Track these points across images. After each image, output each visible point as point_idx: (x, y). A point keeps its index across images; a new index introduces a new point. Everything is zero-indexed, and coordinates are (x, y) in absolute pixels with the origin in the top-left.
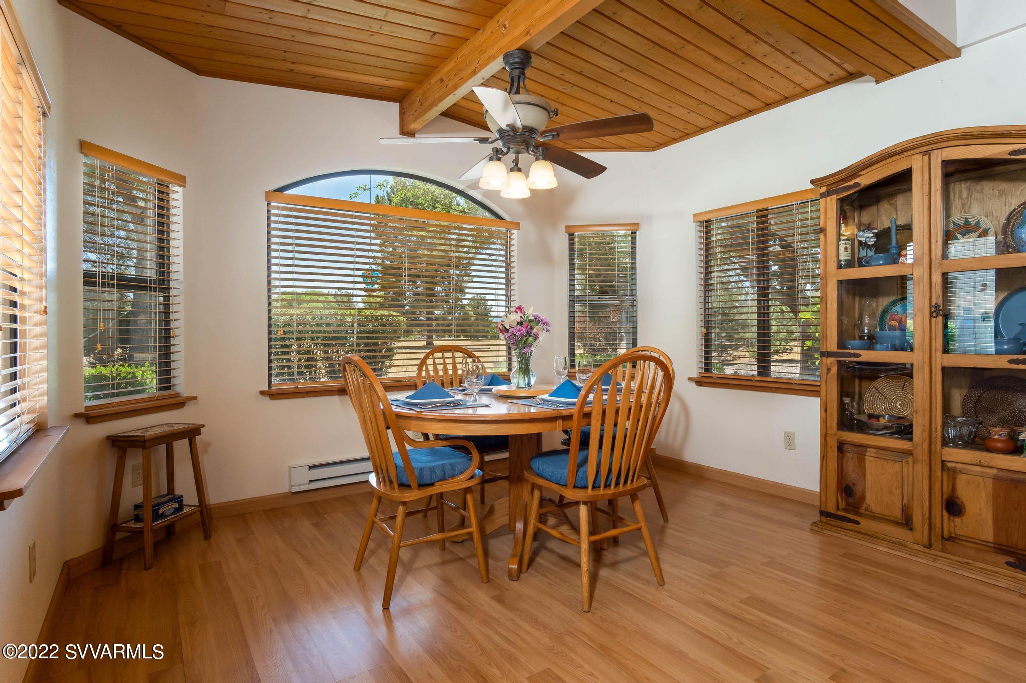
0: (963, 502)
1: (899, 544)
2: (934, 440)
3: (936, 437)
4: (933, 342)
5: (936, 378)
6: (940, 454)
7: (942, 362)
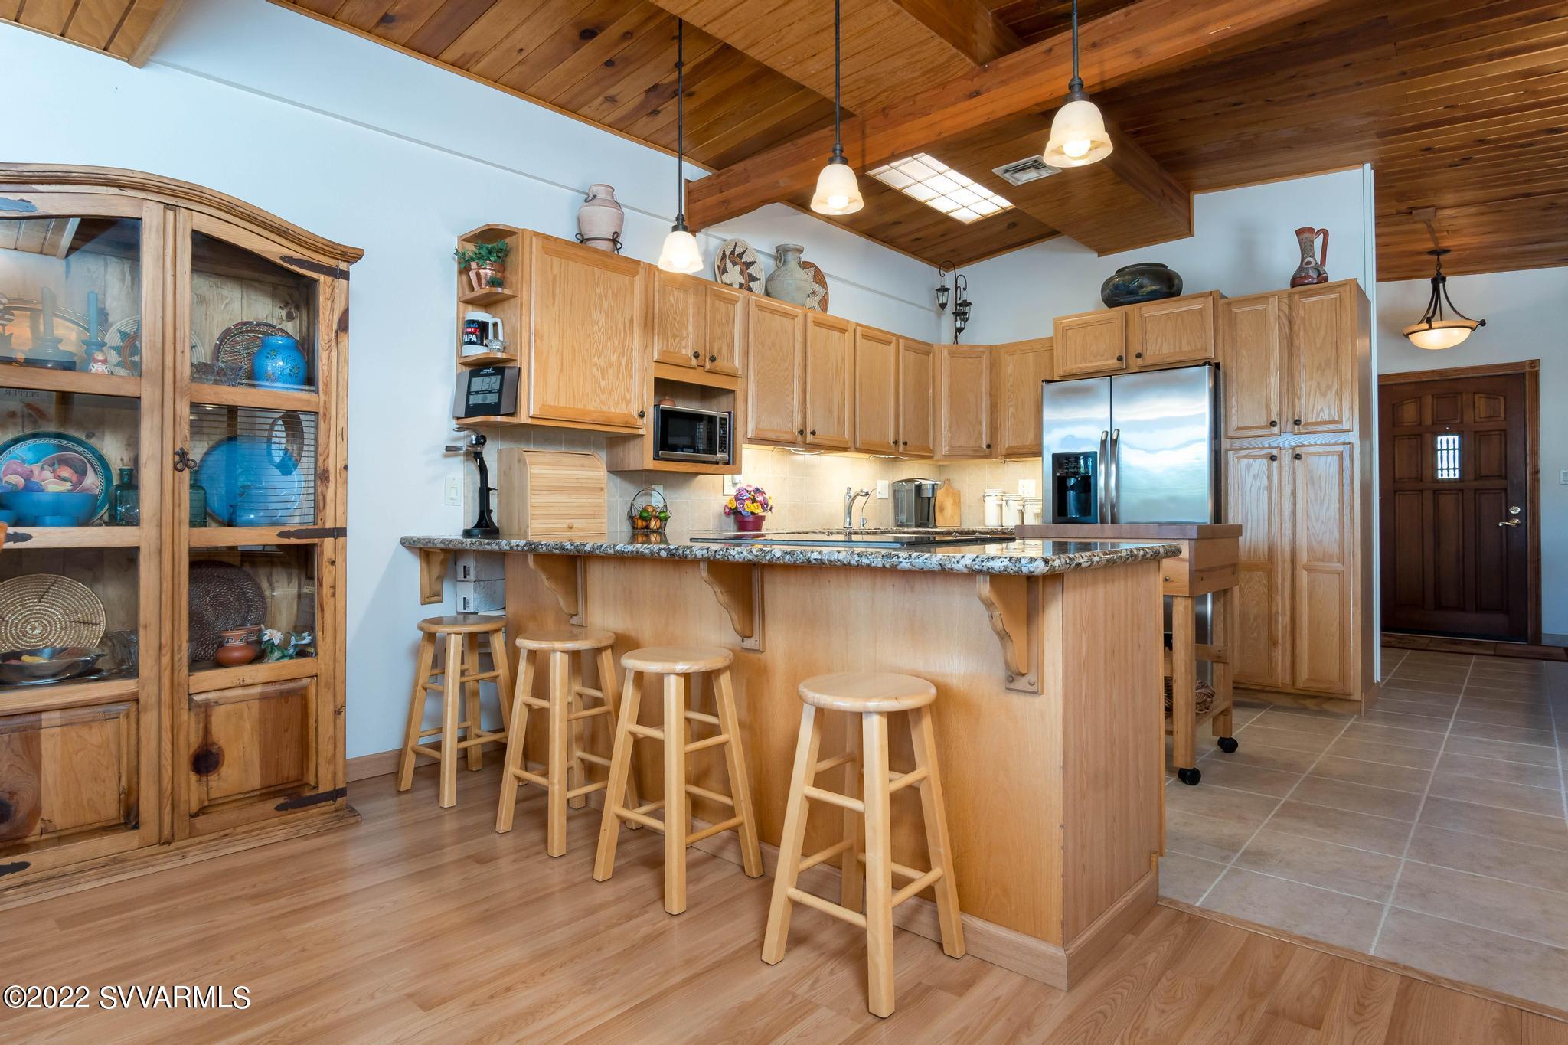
0: (220, 748)
1: (116, 861)
2: (176, 665)
3: (181, 658)
4: (177, 510)
5: (180, 566)
6: (186, 686)
7: (189, 542)
